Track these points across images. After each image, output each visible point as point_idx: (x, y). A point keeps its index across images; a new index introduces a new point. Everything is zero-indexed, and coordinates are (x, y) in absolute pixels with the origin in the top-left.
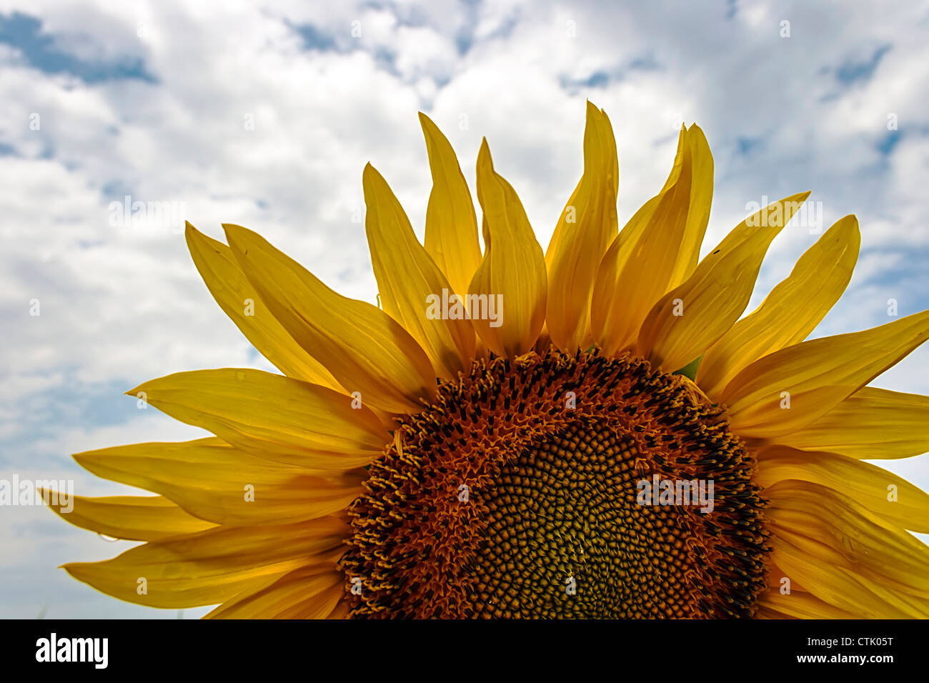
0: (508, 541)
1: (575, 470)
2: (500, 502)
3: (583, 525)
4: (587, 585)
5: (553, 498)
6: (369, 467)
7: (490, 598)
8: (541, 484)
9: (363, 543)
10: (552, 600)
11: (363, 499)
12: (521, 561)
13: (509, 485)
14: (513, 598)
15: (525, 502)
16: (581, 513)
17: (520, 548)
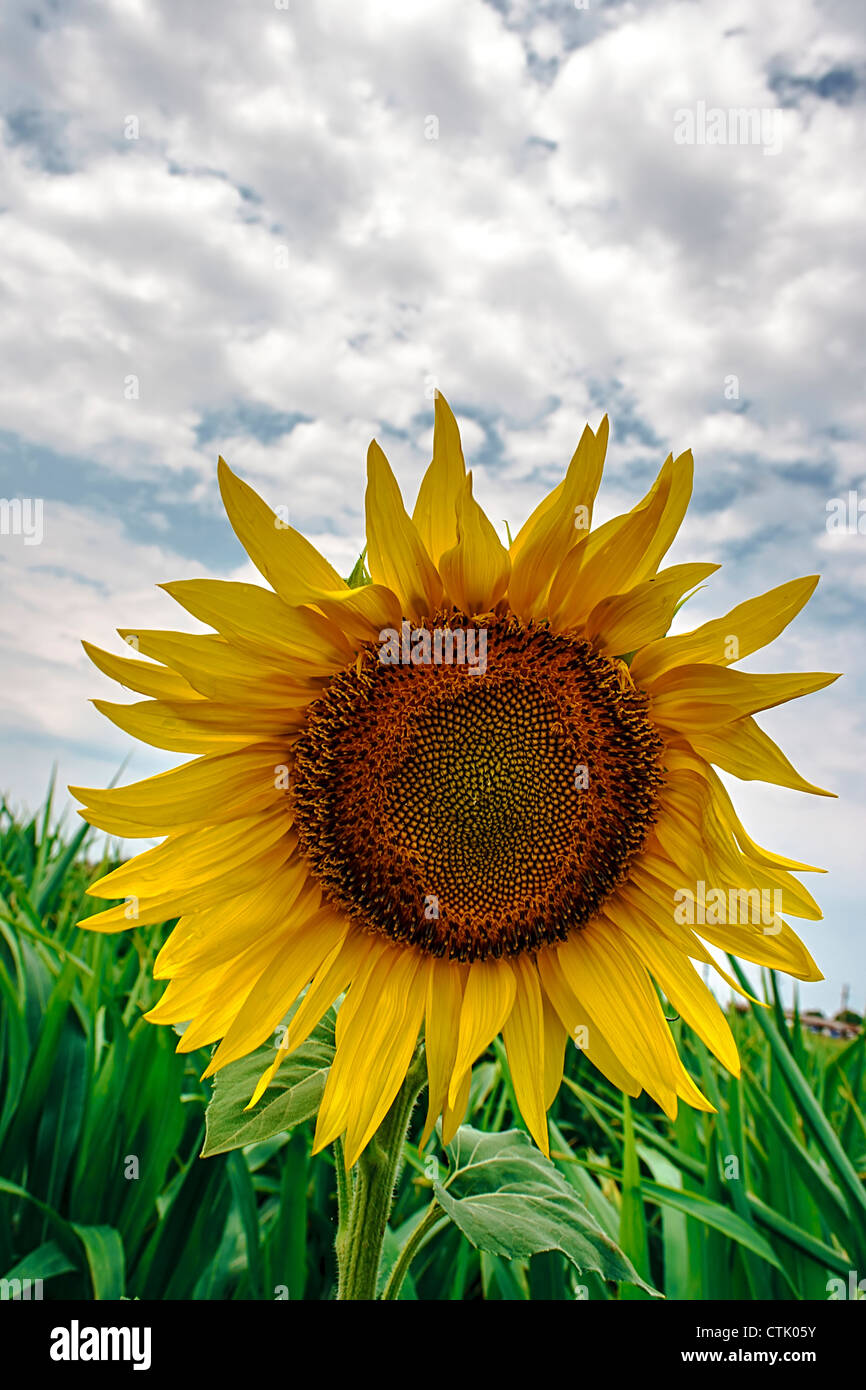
0: (432, 761)
1: (502, 719)
2: (432, 730)
3: (496, 764)
4: (487, 811)
5: (477, 737)
6: (332, 677)
7: (406, 801)
8: (469, 724)
9: (315, 736)
10: (456, 815)
11: (321, 702)
12: (439, 780)
13: (442, 718)
14: (425, 806)
15: (453, 735)
16: (497, 754)
17: (440, 769)
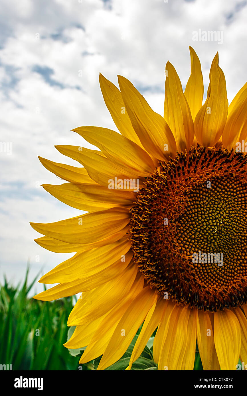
0: (194, 213)
1: (224, 193)
2: (193, 199)
3: (224, 213)
4: (221, 235)
5: (213, 202)
6: (146, 178)
7: (184, 233)
8: (210, 196)
9: (141, 203)
10: (207, 239)
11: (143, 189)
12: (198, 222)
13: (198, 193)
14: (192, 234)
15: (203, 201)
16: (223, 209)
17: (198, 217)
